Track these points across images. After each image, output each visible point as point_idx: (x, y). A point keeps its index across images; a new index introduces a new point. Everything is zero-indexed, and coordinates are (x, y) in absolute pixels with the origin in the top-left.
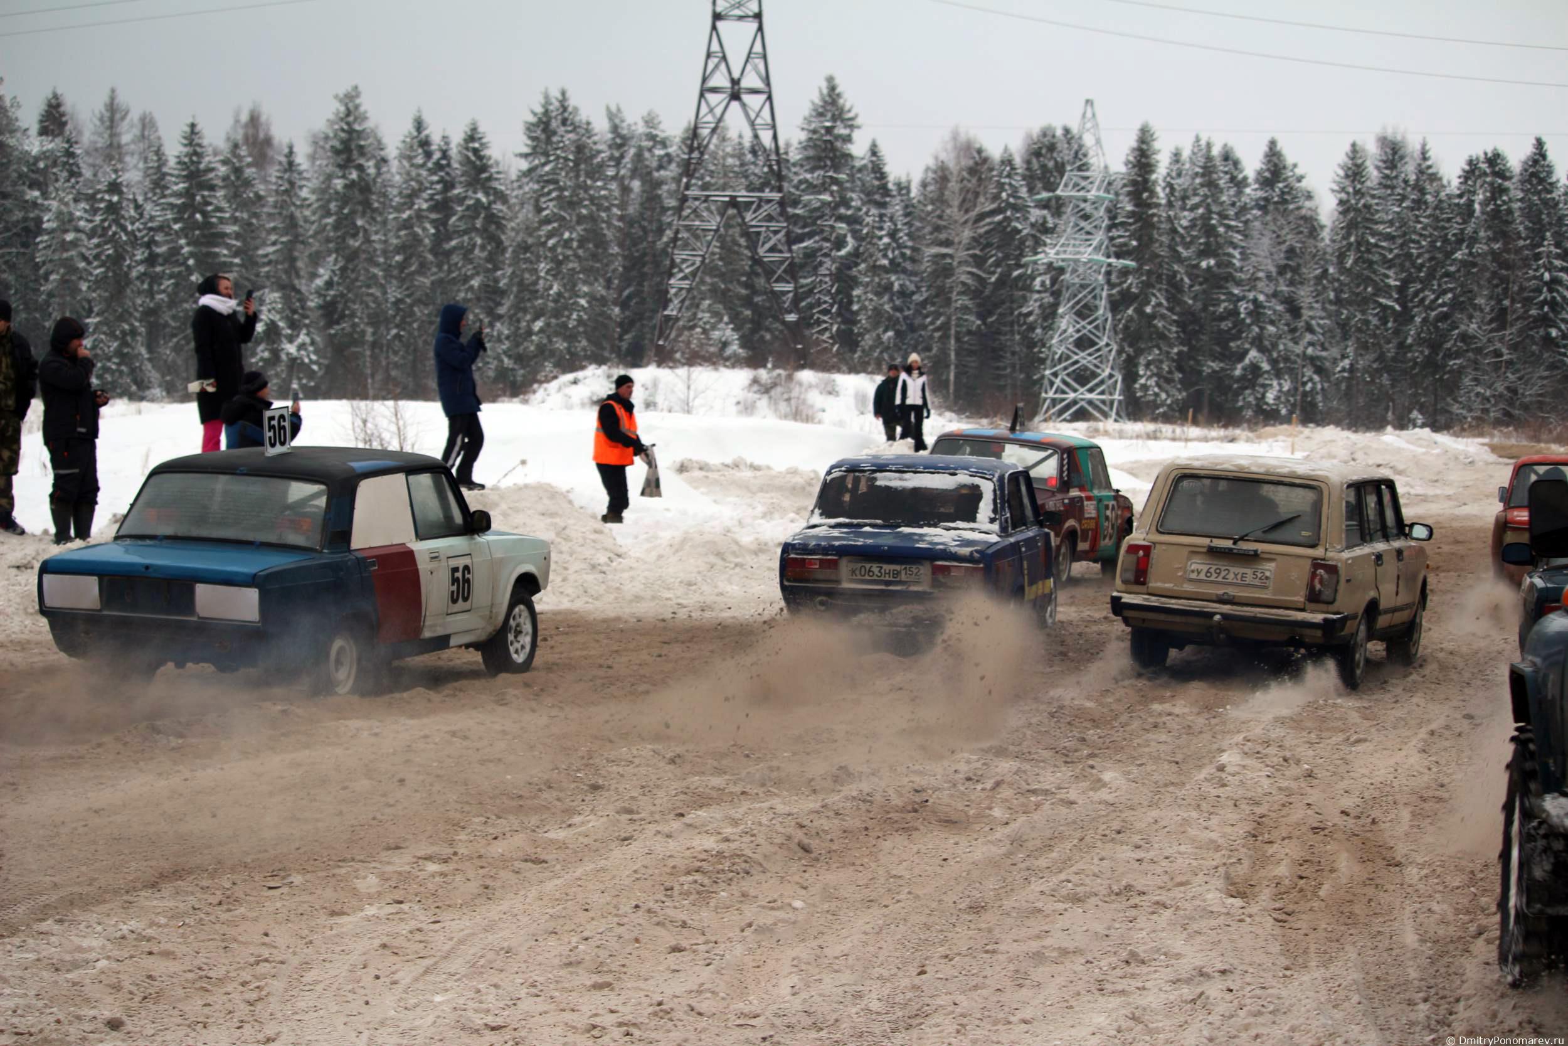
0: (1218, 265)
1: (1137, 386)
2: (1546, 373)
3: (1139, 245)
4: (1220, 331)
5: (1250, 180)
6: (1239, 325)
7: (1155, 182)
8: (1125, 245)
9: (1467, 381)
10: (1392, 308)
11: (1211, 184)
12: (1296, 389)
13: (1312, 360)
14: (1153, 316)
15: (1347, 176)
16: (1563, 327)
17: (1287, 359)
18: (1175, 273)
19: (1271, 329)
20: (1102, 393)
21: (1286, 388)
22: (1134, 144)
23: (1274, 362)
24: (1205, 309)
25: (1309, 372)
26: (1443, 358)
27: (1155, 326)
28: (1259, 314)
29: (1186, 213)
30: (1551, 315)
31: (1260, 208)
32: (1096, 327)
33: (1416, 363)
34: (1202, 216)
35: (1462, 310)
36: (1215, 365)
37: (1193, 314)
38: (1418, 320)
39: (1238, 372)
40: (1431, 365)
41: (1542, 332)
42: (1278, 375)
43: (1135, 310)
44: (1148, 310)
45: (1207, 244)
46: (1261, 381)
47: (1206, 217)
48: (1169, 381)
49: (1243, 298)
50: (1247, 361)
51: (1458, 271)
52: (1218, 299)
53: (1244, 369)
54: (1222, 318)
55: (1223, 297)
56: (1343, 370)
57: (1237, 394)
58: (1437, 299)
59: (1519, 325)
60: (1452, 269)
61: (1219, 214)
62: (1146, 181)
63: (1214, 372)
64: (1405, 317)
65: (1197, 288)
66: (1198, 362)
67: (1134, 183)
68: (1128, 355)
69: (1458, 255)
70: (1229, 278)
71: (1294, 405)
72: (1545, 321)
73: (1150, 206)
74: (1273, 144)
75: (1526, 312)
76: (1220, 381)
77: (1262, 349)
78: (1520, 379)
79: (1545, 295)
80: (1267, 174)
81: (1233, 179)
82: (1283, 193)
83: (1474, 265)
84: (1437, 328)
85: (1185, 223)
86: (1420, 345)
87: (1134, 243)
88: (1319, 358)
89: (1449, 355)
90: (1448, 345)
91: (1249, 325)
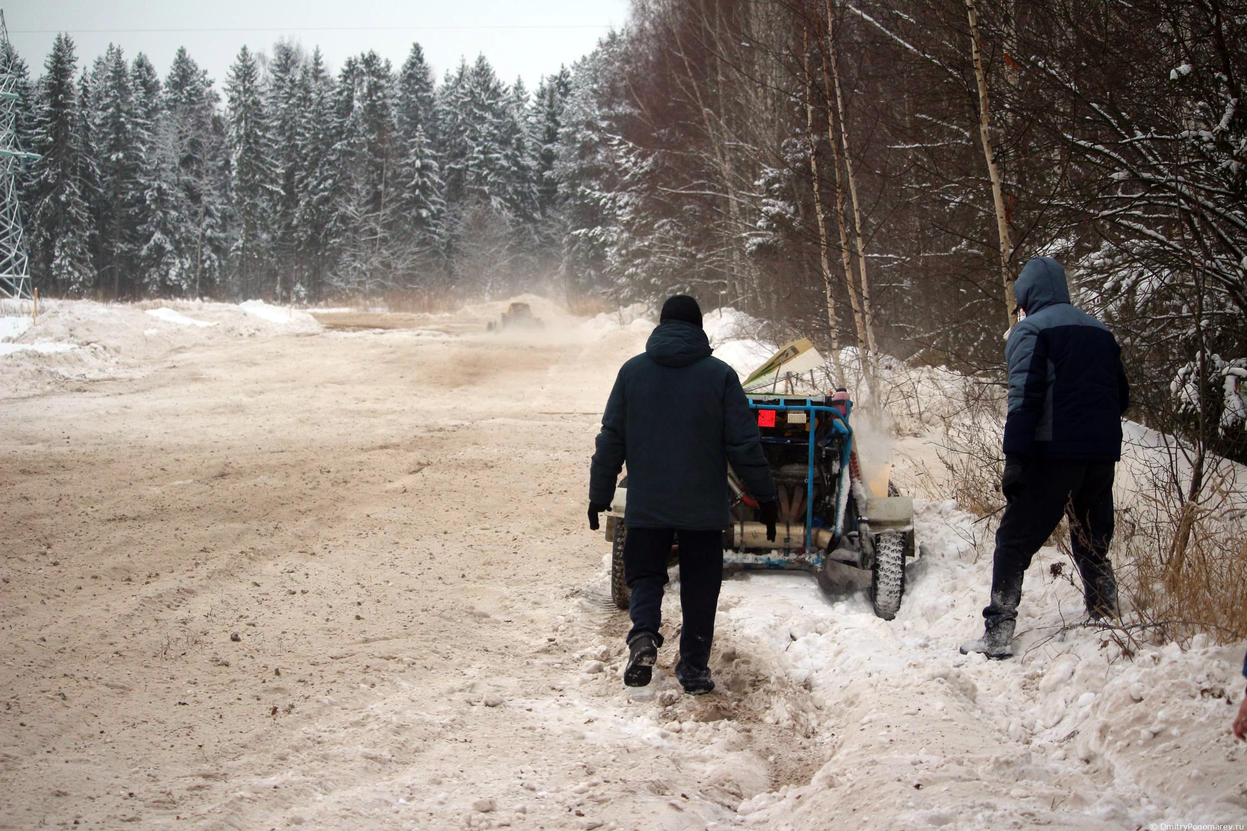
0: (125, 157)
1: (53, 266)
2: (417, 249)
3: (55, 141)
4: (129, 217)
5: (161, 84)
6: (145, 209)
7: (70, 86)
8: (43, 140)
9: (345, 257)
10: (278, 193)
11: (122, 88)
12: (196, 267)
13: (210, 240)
14: (68, 203)
15: (238, 77)
16: (433, 208)
17: (188, 240)
18: (88, 165)
19: (174, 213)
20: (10, 273)
21: (187, 266)
22: (52, 52)
23: (177, 244)
24: (115, 196)
25: (207, 251)
26: (326, 236)
27: (69, 213)
28: (163, 200)
29: (99, 113)
30: (422, 197)
31: (170, 108)
32: (5, 214)
33: (300, 242)
34: (112, 115)
35: (341, 196)
36: (124, 247)
37: (105, 201)
38: (302, 203)
39: (144, 252)
40: (313, 241)
41: (414, 213)
42: (180, 253)
43: (51, 199)
44: (63, 198)
45: (117, 139)
46: (165, 259)
47: (115, 117)
48: (81, 261)
49: (149, 187)
50: (152, 242)
51: (338, 159)
52: (127, 188)
53: (150, 249)
54: (130, 205)
55: (130, 186)
56: (238, 249)
57: (144, 271)
58: (319, 184)
59: (393, 206)
60: (333, 158)
61: (127, 113)
62: (61, 84)
63: (122, 251)
64: (291, 200)
65: (108, 178)
66: (111, 244)
67: (51, 86)
68: (46, 239)
69: (338, 146)
70: (136, 169)
71: (194, 281)
72: (417, 203)
73: (65, 106)
74: (182, 52)
75: (399, 195)
76: (130, 261)
77: (165, 232)
78: (393, 254)
79: (417, 179)
80: (177, 79)
81: (144, 84)
82: (190, 95)
83: (352, 154)
84: (318, 210)
85: (98, 121)
86: (304, 226)
87: (51, 139)
88: (217, 239)
89: (330, 234)
90: (329, 225)
91: (154, 211)
